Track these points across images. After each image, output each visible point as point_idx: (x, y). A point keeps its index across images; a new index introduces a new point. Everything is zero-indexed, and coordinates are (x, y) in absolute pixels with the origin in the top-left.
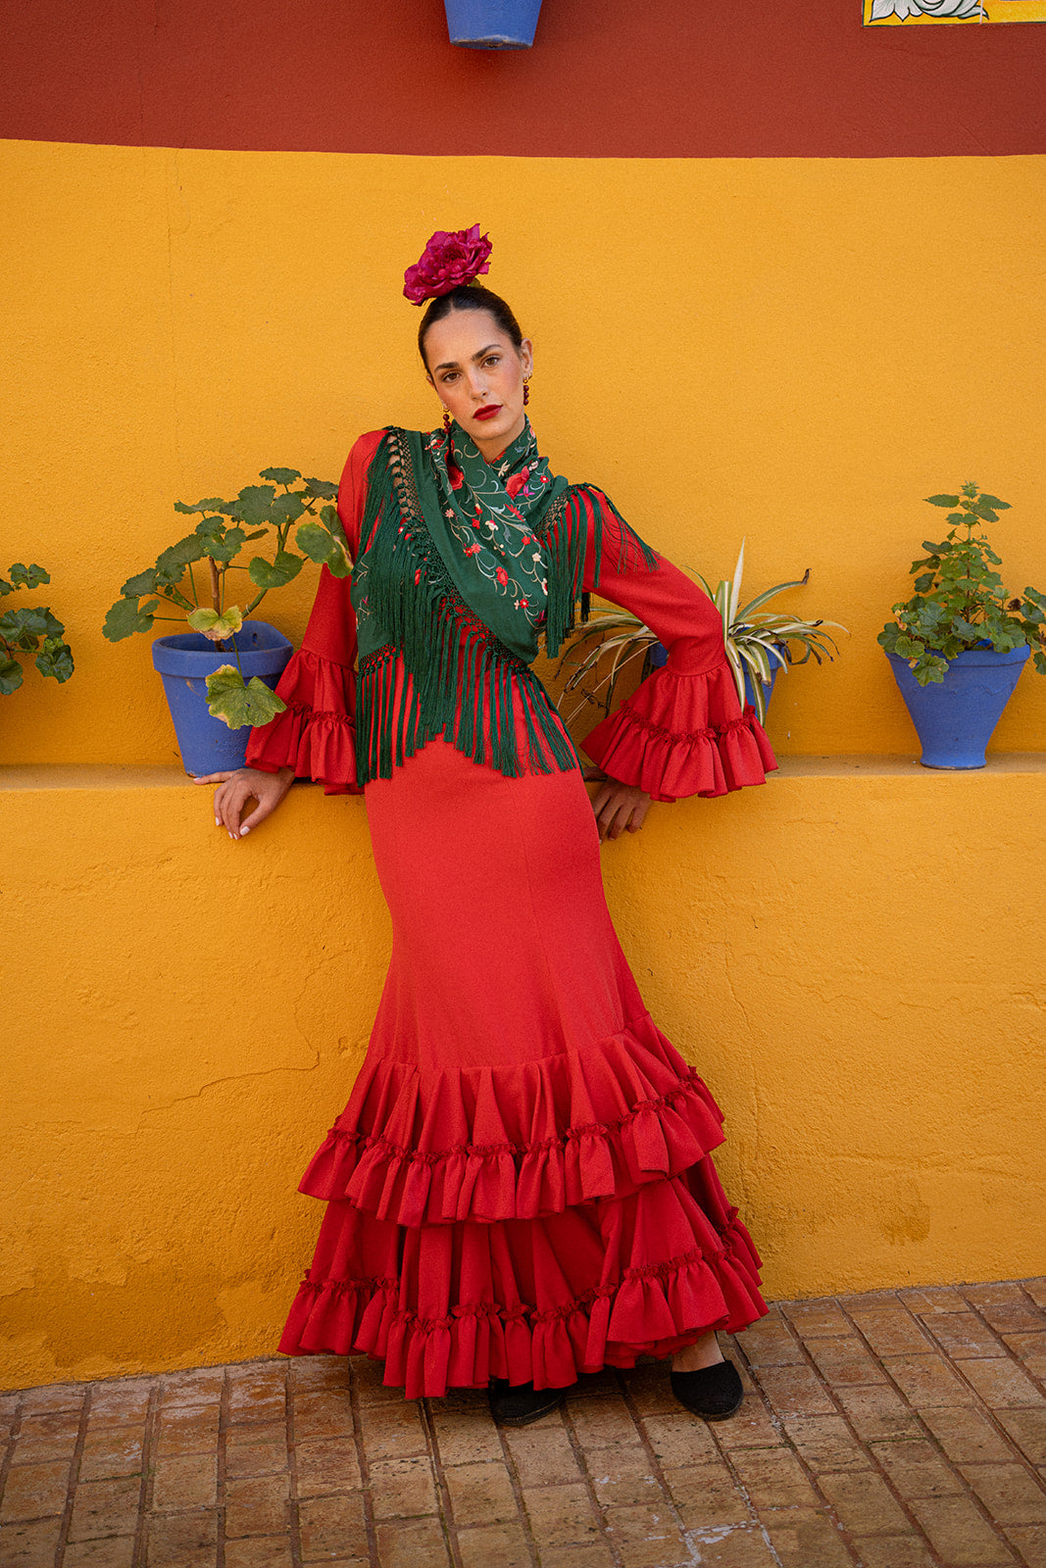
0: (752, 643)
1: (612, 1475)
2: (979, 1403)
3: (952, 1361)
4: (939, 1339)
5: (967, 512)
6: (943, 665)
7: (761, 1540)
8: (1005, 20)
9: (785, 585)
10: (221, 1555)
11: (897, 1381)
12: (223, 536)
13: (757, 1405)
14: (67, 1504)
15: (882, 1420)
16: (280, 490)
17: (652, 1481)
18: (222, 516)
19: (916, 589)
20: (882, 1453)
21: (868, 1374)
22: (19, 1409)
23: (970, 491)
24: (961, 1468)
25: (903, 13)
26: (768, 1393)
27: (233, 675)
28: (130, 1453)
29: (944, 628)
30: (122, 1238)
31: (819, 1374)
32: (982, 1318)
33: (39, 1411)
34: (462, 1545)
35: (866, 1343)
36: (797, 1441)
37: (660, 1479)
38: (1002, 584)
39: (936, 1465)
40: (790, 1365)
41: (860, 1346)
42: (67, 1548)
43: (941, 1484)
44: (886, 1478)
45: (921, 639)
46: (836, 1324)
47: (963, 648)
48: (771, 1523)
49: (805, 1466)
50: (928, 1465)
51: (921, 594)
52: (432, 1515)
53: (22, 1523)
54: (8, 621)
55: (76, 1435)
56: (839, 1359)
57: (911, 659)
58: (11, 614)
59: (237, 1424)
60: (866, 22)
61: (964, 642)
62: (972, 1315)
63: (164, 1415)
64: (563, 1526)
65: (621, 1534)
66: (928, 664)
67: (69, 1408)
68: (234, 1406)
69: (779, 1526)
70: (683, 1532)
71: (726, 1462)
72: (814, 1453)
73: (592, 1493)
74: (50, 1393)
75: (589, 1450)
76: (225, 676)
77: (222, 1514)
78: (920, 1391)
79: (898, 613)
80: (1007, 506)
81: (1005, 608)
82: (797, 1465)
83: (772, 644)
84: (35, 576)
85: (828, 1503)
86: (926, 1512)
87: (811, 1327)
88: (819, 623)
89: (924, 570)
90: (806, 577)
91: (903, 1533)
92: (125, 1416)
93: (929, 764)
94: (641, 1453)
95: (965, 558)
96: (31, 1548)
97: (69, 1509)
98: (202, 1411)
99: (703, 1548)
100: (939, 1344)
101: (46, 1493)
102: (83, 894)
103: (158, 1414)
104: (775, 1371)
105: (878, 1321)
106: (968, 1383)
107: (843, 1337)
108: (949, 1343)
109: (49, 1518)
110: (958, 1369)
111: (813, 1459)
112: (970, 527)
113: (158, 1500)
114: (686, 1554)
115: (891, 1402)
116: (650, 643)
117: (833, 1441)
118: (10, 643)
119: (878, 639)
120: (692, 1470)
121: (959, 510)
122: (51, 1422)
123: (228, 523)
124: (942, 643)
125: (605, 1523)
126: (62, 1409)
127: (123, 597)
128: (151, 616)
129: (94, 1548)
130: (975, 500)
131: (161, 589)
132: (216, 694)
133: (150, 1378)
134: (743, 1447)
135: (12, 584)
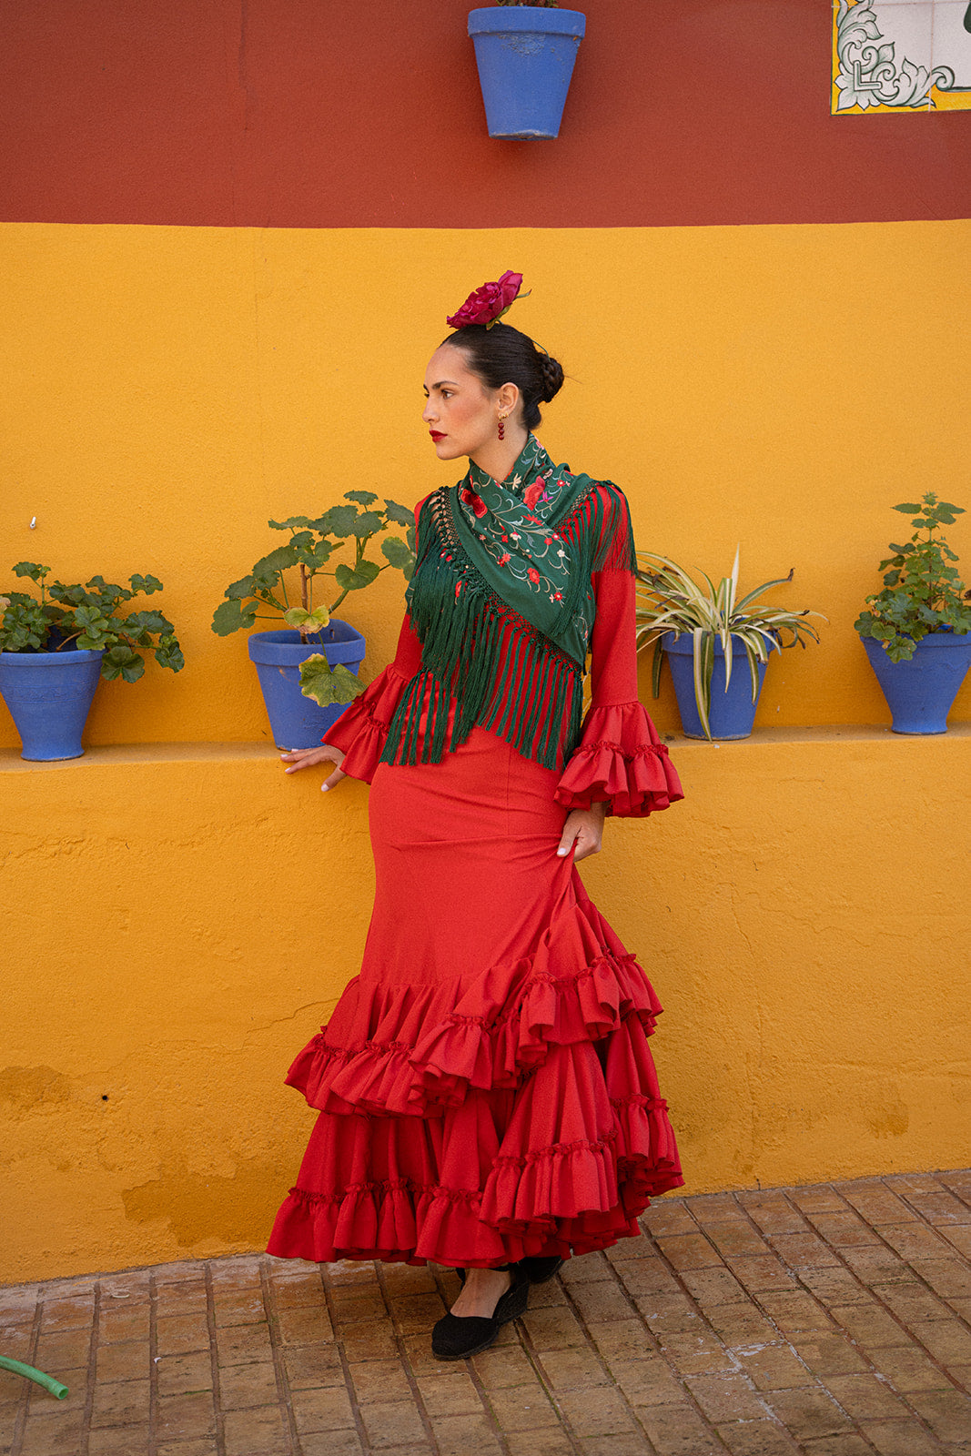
0: (751, 630)
1: (660, 1313)
2: (959, 1256)
3: (934, 1227)
4: (922, 1212)
5: (928, 517)
6: (912, 645)
7: (790, 1352)
8: (949, 109)
9: (773, 582)
10: (347, 1374)
11: (888, 1241)
12: (313, 547)
13: (773, 1261)
14: (211, 1343)
15: (880, 1269)
16: (361, 510)
17: (694, 1315)
18: (311, 531)
19: (885, 584)
20: (882, 1292)
21: (864, 1238)
22: (152, 1280)
23: (930, 499)
24: (948, 1302)
25: (864, 103)
26: (781, 1253)
27: (322, 662)
28: (254, 1308)
29: (912, 615)
30: (231, 1138)
31: (823, 1239)
32: (956, 1196)
33: (169, 1281)
34: (544, 1363)
35: (860, 1216)
36: (810, 1286)
37: (701, 1314)
38: (958, 577)
39: (928, 1299)
40: (798, 1233)
41: (856, 1219)
42: (220, 1370)
43: (933, 1312)
44: (888, 1309)
45: (893, 624)
46: (831, 1203)
47: (927, 631)
48: (796, 1341)
49: (819, 1302)
50: (921, 1299)
51: (889, 588)
52: (515, 1344)
53: (177, 1355)
54: (132, 621)
55: (205, 1296)
56: (839, 1228)
57: (885, 640)
58: (134, 616)
59: (338, 1286)
60: (834, 112)
61: (929, 627)
62: (948, 1194)
63: (275, 1281)
64: (625, 1348)
65: (673, 1352)
66: (898, 645)
67: (194, 1278)
68: (333, 1274)
69: (803, 1343)
70: (725, 1349)
71: (754, 1301)
72: (825, 1294)
73: (646, 1325)
74: (175, 1268)
75: (638, 1297)
76: (315, 663)
77: (341, 1348)
78: (909, 1249)
79: (873, 602)
80: (962, 511)
81: (962, 596)
82: (812, 1302)
83: (768, 631)
84: (150, 584)
85: (841, 1327)
86: (923, 1332)
87: (813, 1205)
88: (806, 612)
89: (891, 568)
90: (791, 575)
91: (905, 1345)
92: (243, 1282)
93: (900, 731)
94: (683, 1297)
95: (928, 555)
96: (190, 1371)
97: (213, 1346)
98: (306, 1277)
99: (743, 1359)
100: (921, 1214)
101: (192, 1336)
102: (195, 849)
103: (271, 1282)
104: (786, 1238)
105: (868, 1200)
106: (949, 1242)
107: (840, 1212)
108: (930, 1214)
109: (199, 1351)
110: (939, 1233)
111: (826, 1298)
112: (931, 530)
113: (286, 1339)
114: (728, 1363)
115: (886, 1257)
116: (661, 632)
117: (841, 1285)
118: (132, 640)
119: (855, 625)
120: (725, 1307)
121: (921, 516)
122: (181, 1287)
123: (317, 538)
124: (910, 627)
125: (660, 1345)
126: (188, 1279)
127: (228, 599)
128: (253, 614)
129: (243, 1370)
130: (935, 507)
131: (259, 592)
132: (307, 678)
133: (255, 1255)
134: (765, 1291)
135: (131, 590)
